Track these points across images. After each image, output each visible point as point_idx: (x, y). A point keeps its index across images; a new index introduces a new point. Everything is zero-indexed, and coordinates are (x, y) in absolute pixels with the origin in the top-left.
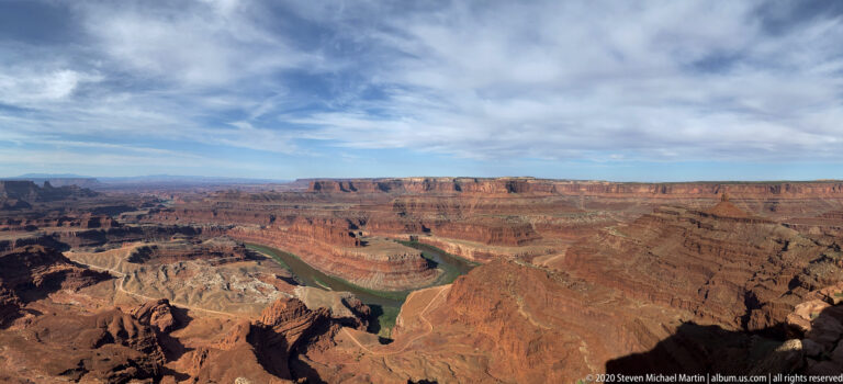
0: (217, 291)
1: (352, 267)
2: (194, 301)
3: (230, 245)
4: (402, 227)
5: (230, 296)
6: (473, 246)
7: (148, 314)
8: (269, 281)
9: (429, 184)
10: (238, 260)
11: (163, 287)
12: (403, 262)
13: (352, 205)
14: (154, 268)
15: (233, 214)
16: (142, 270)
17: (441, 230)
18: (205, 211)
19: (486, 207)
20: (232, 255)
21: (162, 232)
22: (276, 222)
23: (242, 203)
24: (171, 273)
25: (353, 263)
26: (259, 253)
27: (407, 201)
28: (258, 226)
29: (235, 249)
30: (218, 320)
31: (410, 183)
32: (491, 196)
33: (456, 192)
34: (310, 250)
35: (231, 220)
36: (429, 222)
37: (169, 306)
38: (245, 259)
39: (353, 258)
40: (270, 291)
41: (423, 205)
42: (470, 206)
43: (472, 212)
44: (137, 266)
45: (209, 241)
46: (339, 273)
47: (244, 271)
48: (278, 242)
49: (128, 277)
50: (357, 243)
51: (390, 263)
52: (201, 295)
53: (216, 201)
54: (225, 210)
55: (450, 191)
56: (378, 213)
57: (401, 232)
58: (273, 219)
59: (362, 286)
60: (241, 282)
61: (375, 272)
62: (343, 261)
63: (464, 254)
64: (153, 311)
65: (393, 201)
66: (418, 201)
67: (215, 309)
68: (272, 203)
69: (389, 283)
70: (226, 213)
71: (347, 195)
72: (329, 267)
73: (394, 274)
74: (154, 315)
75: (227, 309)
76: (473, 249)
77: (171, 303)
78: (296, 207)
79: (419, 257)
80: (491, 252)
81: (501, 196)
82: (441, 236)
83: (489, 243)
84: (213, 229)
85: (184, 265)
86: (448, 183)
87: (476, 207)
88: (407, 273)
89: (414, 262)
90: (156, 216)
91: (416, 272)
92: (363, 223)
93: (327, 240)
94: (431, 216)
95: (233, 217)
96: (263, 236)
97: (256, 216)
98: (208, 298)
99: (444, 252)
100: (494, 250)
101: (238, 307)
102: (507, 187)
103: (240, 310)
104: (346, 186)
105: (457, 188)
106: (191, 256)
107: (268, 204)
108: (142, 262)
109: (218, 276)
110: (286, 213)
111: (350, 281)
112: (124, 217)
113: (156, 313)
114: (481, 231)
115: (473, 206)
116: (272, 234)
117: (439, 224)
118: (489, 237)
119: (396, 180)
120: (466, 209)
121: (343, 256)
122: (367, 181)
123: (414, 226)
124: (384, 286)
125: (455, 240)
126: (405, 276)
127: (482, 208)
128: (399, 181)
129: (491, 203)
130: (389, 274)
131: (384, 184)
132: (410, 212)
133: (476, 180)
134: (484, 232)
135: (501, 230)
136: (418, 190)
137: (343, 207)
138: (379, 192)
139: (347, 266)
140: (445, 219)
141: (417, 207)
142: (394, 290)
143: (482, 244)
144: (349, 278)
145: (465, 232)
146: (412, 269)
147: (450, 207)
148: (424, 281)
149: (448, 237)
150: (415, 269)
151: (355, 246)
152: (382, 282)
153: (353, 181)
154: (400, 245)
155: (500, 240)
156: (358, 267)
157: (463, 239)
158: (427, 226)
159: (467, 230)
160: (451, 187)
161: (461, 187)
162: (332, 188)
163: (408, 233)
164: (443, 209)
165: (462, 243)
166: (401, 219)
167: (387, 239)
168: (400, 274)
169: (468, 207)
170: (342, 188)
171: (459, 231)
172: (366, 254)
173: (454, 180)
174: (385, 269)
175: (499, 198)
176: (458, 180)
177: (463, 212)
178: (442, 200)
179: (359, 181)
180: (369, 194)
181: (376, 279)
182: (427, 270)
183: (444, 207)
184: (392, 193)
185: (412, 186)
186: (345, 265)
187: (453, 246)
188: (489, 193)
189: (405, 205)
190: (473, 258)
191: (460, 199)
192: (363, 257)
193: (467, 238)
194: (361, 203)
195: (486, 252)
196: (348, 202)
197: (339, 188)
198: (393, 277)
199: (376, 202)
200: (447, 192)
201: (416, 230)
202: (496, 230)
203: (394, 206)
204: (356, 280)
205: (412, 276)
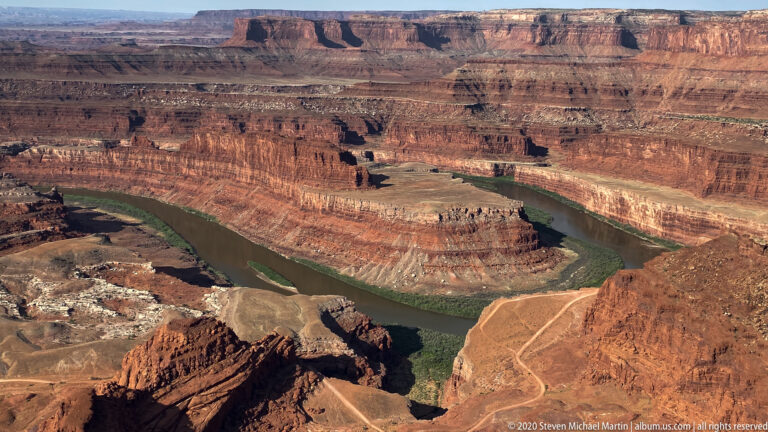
1: (348, 237)
4: (475, 143)
6: (661, 197)
9: (548, 28)
12: (474, 229)
13: (350, 83)
17: (575, 152)
19: (708, 94)
22: (146, 127)
25: (350, 228)
27: (489, 73)
28: (97, 141)
29: (33, 207)
31: (498, 26)
32: (724, 64)
33: (622, 51)
36: (544, 130)
38: (66, 233)
39: (350, 216)
41: (529, 85)
42: (659, 92)
43: (664, 106)
48: (155, 180)
50: (359, 179)
51: (443, 229)
55: (604, 49)
56: (413, 105)
57: (469, 154)
58: (136, 121)
61: (404, 250)
62: (326, 222)
63: (635, 218)
65: (453, 76)
66: (518, 74)
68: (133, 77)
69: (439, 276)
71: (336, 57)
72: (290, 238)
73: (449, 255)
76: (661, 206)
78: (200, 88)
79: (515, 217)
80: (712, 216)
81: (752, 64)
82: (572, 166)
83: (708, 192)
86: (601, 28)
87: (675, 95)
88: (483, 256)
89: (502, 228)
91: (506, 252)
92: (376, 128)
93: (284, 172)
94: (549, 115)
99: (583, 208)
104: (331, 31)
105: (627, 39)
111: (343, 271)
114: (686, 159)
115: (667, 91)
117: (570, 137)
118: (708, 176)
119: (464, 18)
120: (647, 98)
121: (324, 210)
122: (389, 19)
123: (506, 139)
124: (426, 284)
125: (611, 179)
126: (478, 262)
127: (697, 97)
128: (470, 18)
129: (721, 86)
130: (439, 254)
131: (431, 27)
132: (495, 103)
133: (683, 18)
134: (694, 163)
135: (746, 159)
136: (517, 45)
137: (326, 88)
138: (418, 50)
139: (337, 234)
140: (588, 122)
141: (514, 92)
142: (449, 293)
143: (690, 195)
144: (340, 264)
145: (642, 158)
146: (496, 244)
147: (605, 90)
148: (527, 274)
149: (594, 170)
150: (505, 246)
151: (355, 187)
152: (421, 275)
153: (351, 18)
154: (468, 186)
155: (741, 188)
156: (364, 237)
157: (634, 177)
158: (539, 141)
159: (648, 154)
160: (608, 38)
161: (637, 36)
162: (296, 36)
163: (489, 158)
164: (582, 96)
165: (628, 187)
166: (473, 121)
167: (435, 171)
168: (466, 255)
169: (655, 93)
170: (323, 39)
171: (625, 155)
172: (382, 207)
173: (619, 19)
174: (429, 244)
175: (748, 72)
176: (631, 18)
177: (638, 105)
178: (581, 71)
179: (366, 18)
180: (393, 55)
181: (406, 266)
182: (534, 249)
183: (586, 91)
184: (453, 53)
185: (503, 33)
186: (330, 232)
187: (607, 193)
188: (719, 57)
189: (484, 85)
190: (660, 229)
191: (634, 71)
192: (375, 213)
193: (646, 176)
194: (372, 76)
195: (696, 215)
196: (337, 76)
197: (315, 37)
198: (450, 263)
199: (407, 73)
200: (597, 50)
201: (510, 149)
202: (731, 158)
203: (456, 86)
204: (357, 268)
205: (497, 261)
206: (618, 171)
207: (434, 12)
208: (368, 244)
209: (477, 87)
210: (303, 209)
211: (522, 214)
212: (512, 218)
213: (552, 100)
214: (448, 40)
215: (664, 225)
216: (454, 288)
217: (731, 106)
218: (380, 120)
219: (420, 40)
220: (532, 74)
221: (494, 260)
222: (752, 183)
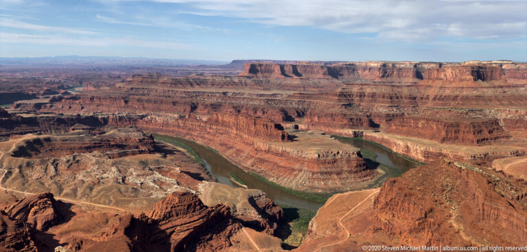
0: (110, 184)
1: (275, 164)
2: (83, 195)
3: (135, 136)
4: (346, 121)
5: (123, 190)
6: (424, 144)
7: (26, 209)
8: (172, 175)
9: (386, 69)
10: (141, 152)
11: (50, 182)
12: (335, 161)
13: (291, 93)
14: (43, 162)
15: (148, 101)
16: (28, 165)
17: (390, 126)
18: (115, 99)
19: (447, 98)
20: (137, 147)
21: (62, 123)
22: (198, 110)
23: (160, 89)
24: (62, 167)
25: (277, 159)
26: (170, 145)
27: (355, 90)
28: (176, 116)
29: (140, 141)
30: (105, 214)
31: (365, 69)
32: (453, 85)
33: (416, 80)
34: (231, 144)
35: (144, 108)
36: (379, 116)
37: (53, 200)
38: (150, 152)
39: (277, 154)
40: (170, 185)
41: (373, 95)
42: (428, 98)
43: (430, 104)
44: (22, 160)
45: (112, 132)
46: (260, 169)
47: (144, 164)
48: (196, 134)
49: (10, 173)
50: (283, 137)
51: (319, 161)
52: (91, 189)
53: (130, 87)
54: (137, 97)
55: (410, 79)
56: (321, 104)
57: (343, 127)
58: (194, 108)
59: (283, 185)
60: (138, 176)
61: (300, 170)
62: (266, 156)
63: (413, 154)
64: (32, 206)
65: (339, 90)
66: (368, 90)
67: (104, 203)
68: (197, 89)
69: (316, 184)
70: (139, 100)
71: (288, 81)
72: (249, 163)
73: (322, 173)
74: (33, 210)
75: (117, 203)
76: (423, 148)
77: (57, 198)
78: (225, 94)
79: (355, 156)
80: (444, 152)
81: (464, 84)
82: (388, 132)
83: (443, 140)
84: (121, 118)
85: (78, 158)
86: (407, 70)
87: (434, 99)
88: (338, 174)
89: (348, 161)
90: (58, 105)
91: (350, 172)
92: (301, 114)
93: (249, 132)
94: (381, 109)
95: (146, 105)
96: (179, 127)
97: (174, 103)
98: (99, 192)
100: (447, 149)
101: (129, 202)
102: (473, 73)
103: (132, 204)
104: (288, 70)
105: (418, 75)
106: (89, 149)
107: (190, 89)
108: (30, 156)
109: (114, 169)
110: (209, 101)
111: (271, 180)
112: (18, 106)
113: (36, 208)
114: (435, 127)
115: (431, 98)
116: (189, 124)
117: (389, 118)
118: (443, 133)
119: (350, 65)
120: (424, 100)
121: (265, 151)
122: (315, 65)
123: (360, 120)
124: (310, 187)
125: (404, 137)
126: (336, 177)
127: (443, 99)
128: (352, 65)
129: (452, 94)
130: (317, 173)
131: (335, 68)
132: (358, 103)
133: (441, 65)
134: (438, 128)
135: (458, 125)
136: (373, 77)
137: (282, 95)
138: (328, 79)
139: (270, 162)
140: (398, 112)
141: (366, 98)
142: (320, 191)
143: (437, 142)
144: (270, 176)
145: (417, 127)
146: (345, 168)
147: (406, 98)
148: (359, 182)
149: (398, 133)
150: (350, 169)
151: (281, 140)
152: (307, 182)
153: (298, 64)
154: (337, 142)
155: (457, 138)
156: (282, 164)
157: (414, 136)
158: (376, 121)
159: (420, 125)
160: (411, 74)
161: (422, 74)
162: (270, 71)
163: (352, 128)
164: (396, 100)
165: (411, 140)
166: (346, 111)
167: (323, 134)
168: (330, 173)
169: (426, 98)
170: (283, 73)
171: (411, 126)
172: (292, 150)
173: (415, 66)
174: (313, 168)
175: (463, 88)
176: (420, 66)
177: (420, 104)
178: (395, 89)
179: (304, 64)
180: (316, 81)
181: (301, 178)
182: (364, 170)
183: (397, 98)
184: (344, 80)
185: (367, 72)
186: (267, 161)
187: (401, 143)
188: (451, 82)
189: (353, 95)
190: (423, 159)
191: (418, 89)
192: (288, 153)
193: (419, 135)
194: (304, 90)
195: (437, 151)
196: (289, 90)
197: (280, 72)
198: (322, 177)
199: (322, 89)
200: (406, 80)
201: (362, 124)
202: (452, 125)
203: (339, 95)
204: (278, 179)
205: (345, 176)
206: (408, 134)
207: (339, 62)
208: (284, 167)
209: (349, 95)
210: (256, 150)
211: (359, 154)
212: (354, 156)
213: (383, 102)
214: (342, 75)
215: (425, 157)
216: (323, 189)
217: (457, 102)
218: (303, 110)
219: (329, 74)
220: (374, 90)
221: (344, 176)
222: (461, 135)
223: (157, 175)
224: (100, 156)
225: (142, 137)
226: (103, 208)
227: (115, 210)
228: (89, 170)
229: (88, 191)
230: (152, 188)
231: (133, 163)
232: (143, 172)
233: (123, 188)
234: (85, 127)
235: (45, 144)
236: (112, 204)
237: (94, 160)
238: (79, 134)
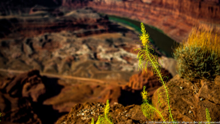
0: (85, 60)
2: (64, 70)
5: (98, 65)
10: (102, 31)
11: (30, 60)
14: (17, 42)
20: (96, 27)
24: (37, 46)
26: (121, 24)
29: (98, 21)
38: (110, 31)
45: (72, 13)
47: (110, 42)
52: (70, 65)
60: (107, 52)
67: (85, 77)
75: (96, 76)
77: (42, 74)
85: (49, 38)
98: (78, 67)
101: (106, 75)
103: (108, 77)
109: (85, 47)
223: (123, 52)
224: (69, 36)
225: (99, 18)
226: (85, 81)
227: (95, 82)
228: (63, 48)
229: (67, 67)
230: (121, 63)
231: (101, 42)
232: (110, 49)
233: (97, 63)
234: (44, 8)
235: (13, 24)
236: (92, 77)
237: (65, 39)
238: (43, 15)
